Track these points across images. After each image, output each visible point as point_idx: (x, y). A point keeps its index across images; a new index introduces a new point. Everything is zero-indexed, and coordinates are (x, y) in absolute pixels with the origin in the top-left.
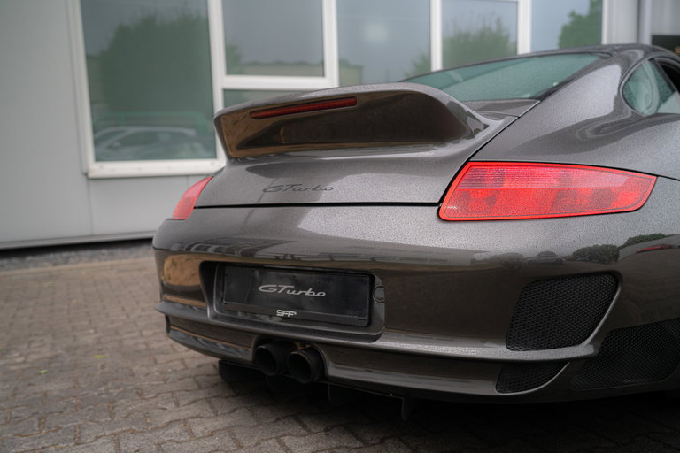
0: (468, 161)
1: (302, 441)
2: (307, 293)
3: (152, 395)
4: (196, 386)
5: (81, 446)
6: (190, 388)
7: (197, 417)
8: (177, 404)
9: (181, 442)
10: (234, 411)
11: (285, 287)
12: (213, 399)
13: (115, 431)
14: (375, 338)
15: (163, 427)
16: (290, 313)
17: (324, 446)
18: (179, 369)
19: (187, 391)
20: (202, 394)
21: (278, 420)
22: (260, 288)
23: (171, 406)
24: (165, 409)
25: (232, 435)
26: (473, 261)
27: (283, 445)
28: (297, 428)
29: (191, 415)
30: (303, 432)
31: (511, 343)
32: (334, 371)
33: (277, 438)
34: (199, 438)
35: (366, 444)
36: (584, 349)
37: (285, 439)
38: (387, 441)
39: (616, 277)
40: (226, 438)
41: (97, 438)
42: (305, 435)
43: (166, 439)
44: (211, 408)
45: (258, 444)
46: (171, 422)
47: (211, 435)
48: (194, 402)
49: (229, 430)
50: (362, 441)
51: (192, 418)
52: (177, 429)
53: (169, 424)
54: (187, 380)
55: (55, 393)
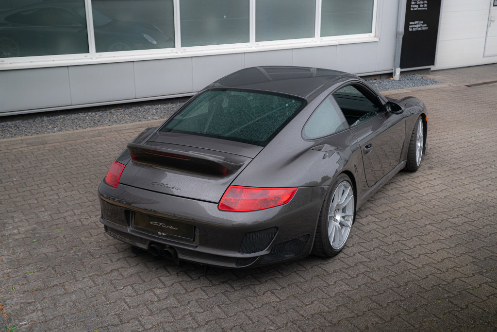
0: (230, 185)
1: (168, 278)
2: (171, 227)
3: (98, 256)
4: (117, 251)
5: (79, 282)
6: (114, 252)
7: (123, 268)
8: (111, 261)
9: (120, 280)
10: (138, 264)
11: (161, 224)
12: (127, 258)
13: (90, 275)
14: (196, 247)
15: (109, 273)
16: (163, 234)
17: (177, 281)
18: (105, 240)
19: (114, 253)
20: (121, 256)
21: (157, 269)
22: (151, 223)
23: (109, 262)
24: (106, 263)
25: (140, 276)
26: (233, 225)
27: (161, 281)
28: (165, 273)
29: (119, 267)
30: (168, 274)
31: (240, 251)
32: (180, 256)
33: (158, 277)
34: (126, 278)
35: (193, 279)
36: (264, 252)
37: (161, 278)
38: (201, 278)
39: (277, 228)
40: (137, 278)
41: (84, 278)
42: (169, 276)
43: (113, 278)
44: (127, 263)
45: (151, 280)
46: (112, 270)
47: (131, 276)
48: (119, 260)
49: (138, 273)
50: (191, 278)
51: (120, 268)
52: (115, 274)
53: (111, 271)
54: (111, 247)
55: (51, 254)
